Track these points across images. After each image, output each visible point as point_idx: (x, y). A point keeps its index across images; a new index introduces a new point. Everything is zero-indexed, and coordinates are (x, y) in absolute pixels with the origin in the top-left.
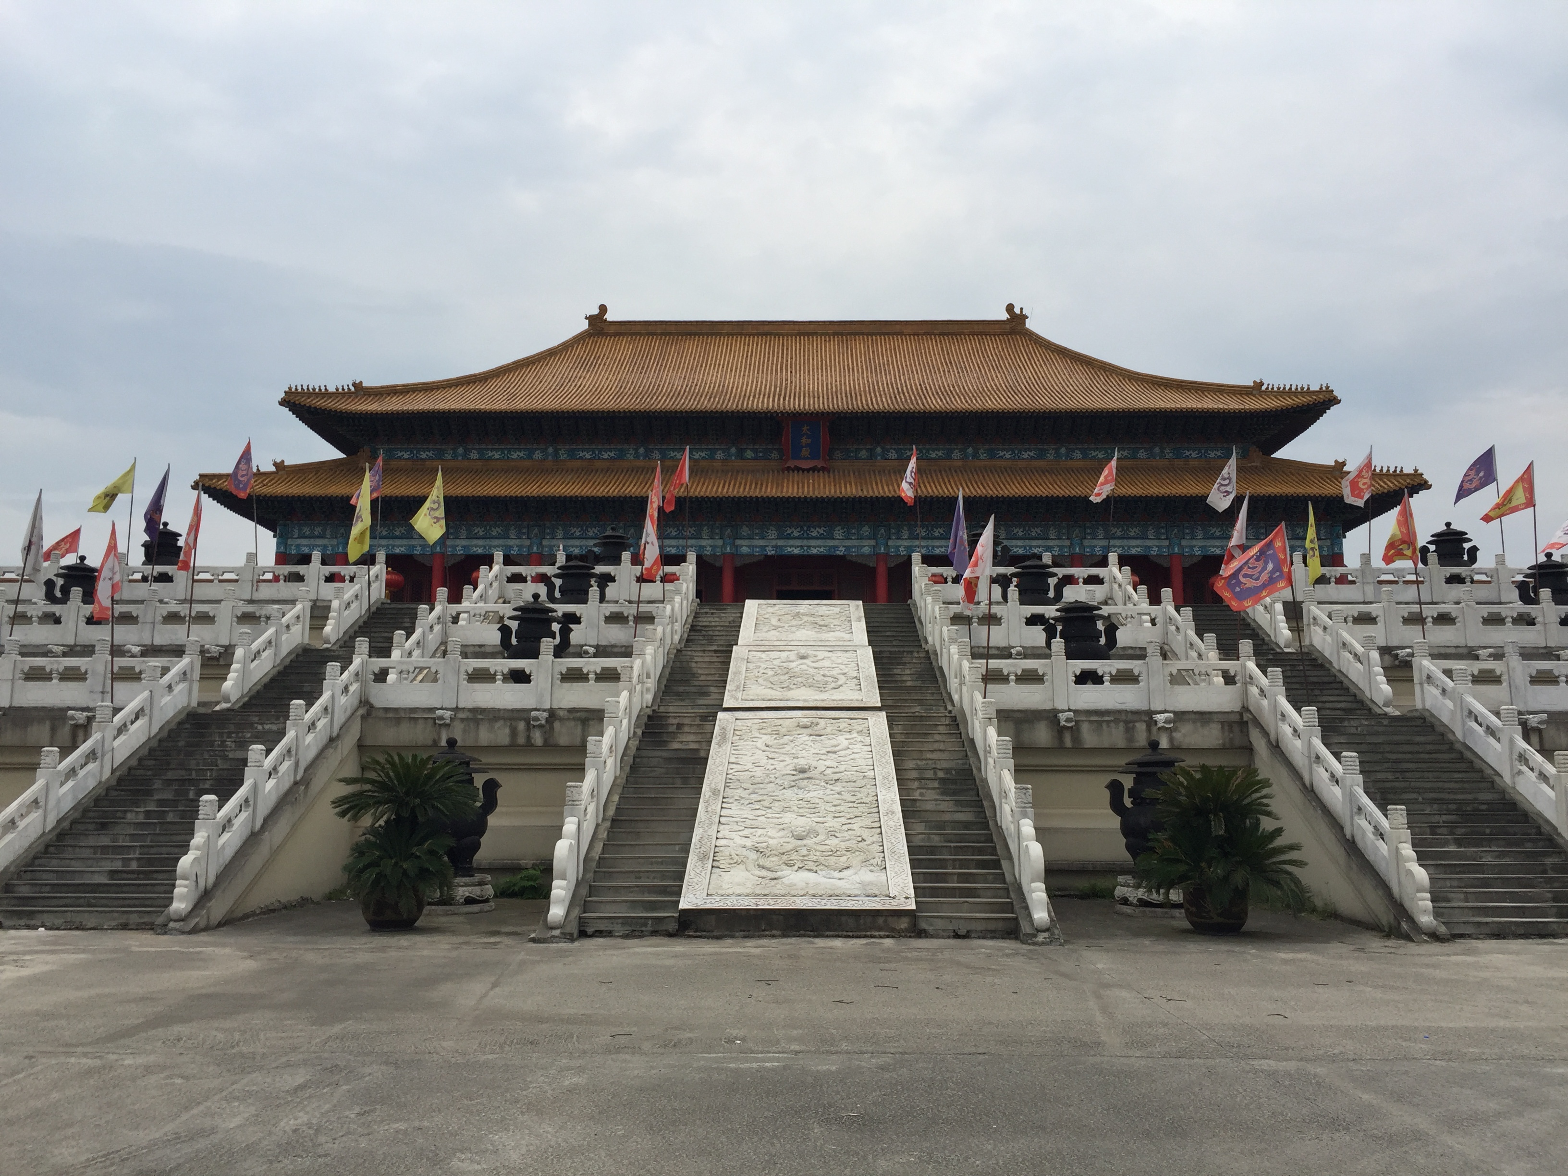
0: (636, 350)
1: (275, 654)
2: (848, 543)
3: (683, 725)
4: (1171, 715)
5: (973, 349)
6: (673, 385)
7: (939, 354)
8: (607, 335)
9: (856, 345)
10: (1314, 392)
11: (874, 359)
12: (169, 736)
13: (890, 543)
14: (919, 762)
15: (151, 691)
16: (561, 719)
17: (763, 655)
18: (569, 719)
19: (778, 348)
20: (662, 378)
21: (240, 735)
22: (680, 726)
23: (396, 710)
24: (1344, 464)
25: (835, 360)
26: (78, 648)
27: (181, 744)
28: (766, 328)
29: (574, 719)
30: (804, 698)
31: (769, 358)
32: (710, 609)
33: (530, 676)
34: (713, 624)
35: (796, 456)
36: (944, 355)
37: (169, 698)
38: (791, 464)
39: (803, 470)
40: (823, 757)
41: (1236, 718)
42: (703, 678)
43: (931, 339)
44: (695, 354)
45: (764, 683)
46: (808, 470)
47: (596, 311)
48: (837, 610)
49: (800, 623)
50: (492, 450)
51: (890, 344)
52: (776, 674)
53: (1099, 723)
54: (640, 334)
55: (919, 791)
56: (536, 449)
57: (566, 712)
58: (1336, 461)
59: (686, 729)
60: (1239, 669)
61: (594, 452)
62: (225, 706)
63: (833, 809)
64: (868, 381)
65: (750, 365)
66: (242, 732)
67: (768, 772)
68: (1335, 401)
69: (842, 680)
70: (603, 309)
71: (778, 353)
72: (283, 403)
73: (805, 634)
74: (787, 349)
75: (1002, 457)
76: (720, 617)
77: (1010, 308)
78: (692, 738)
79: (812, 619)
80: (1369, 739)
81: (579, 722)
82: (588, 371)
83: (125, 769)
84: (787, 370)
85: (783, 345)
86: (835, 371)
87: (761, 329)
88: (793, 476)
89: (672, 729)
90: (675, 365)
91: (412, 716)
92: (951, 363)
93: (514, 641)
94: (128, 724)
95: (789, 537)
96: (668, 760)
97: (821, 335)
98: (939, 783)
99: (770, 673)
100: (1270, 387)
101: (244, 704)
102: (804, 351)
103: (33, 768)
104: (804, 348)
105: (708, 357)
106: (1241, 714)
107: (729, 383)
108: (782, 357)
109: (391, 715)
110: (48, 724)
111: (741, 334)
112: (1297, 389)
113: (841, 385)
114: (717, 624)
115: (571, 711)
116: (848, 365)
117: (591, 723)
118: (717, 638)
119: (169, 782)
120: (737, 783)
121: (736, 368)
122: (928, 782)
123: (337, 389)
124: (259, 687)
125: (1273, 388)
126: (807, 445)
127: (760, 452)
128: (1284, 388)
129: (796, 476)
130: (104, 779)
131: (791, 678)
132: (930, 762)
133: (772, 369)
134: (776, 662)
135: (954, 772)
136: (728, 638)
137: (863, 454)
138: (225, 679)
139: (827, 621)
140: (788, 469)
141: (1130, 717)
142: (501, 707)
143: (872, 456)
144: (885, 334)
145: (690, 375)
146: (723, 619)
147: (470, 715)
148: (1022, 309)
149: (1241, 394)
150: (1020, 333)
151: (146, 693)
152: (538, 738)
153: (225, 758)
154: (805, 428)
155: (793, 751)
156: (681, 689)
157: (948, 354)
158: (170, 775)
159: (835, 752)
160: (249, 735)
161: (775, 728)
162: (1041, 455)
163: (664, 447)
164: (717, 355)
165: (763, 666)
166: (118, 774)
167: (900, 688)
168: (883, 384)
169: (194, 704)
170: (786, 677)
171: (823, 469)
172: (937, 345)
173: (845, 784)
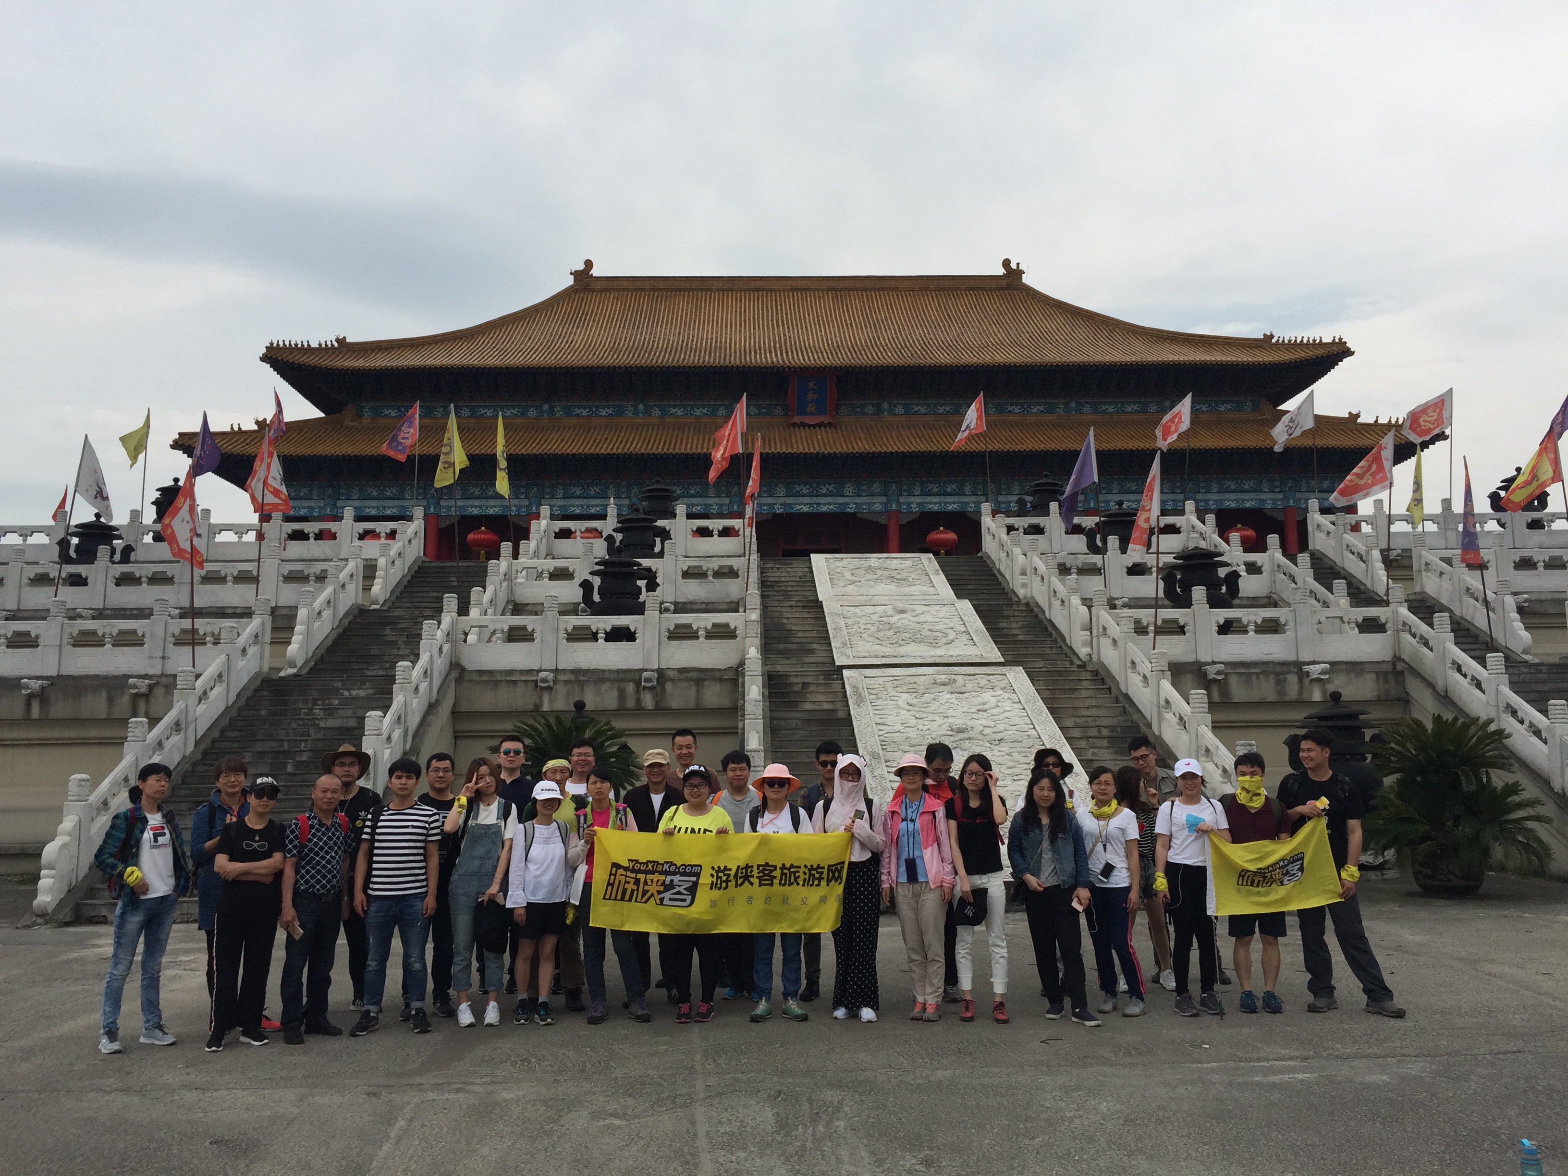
0: (625, 306)
1: (334, 615)
2: (859, 500)
3: (808, 683)
4: (1328, 665)
5: (970, 304)
6: (669, 341)
7: (937, 310)
8: (593, 291)
9: (850, 300)
10: (1326, 344)
11: (871, 314)
12: (246, 705)
13: (902, 500)
14: (1078, 720)
15: (228, 655)
16: (672, 680)
17: (857, 610)
18: (680, 680)
19: (772, 304)
20: (656, 334)
21: (327, 702)
22: (805, 685)
23: (491, 673)
24: (1358, 416)
25: (831, 316)
26: (108, 612)
27: (264, 712)
28: (758, 284)
29: (687, 680)
30: (919, 654)
31: (763, 314)
32: (775, 564)
33: (635, 633)
34: (783, 579)
35: (802, 412)
36: (942, 311)
37: (244, 662)
38: (797, 419)
39: (809, 426)
40: (974, 716)
41: (1389, 668)
42: (800, 634)
43: (927, 295)
44: (687, 310)
45: (870, 639)
46: (814, 426)
47: (581, 267)
48: (909, 563)
49: (876, 577)
50: (484, 407)
51: (886, 300)
52: (879, 630)
53: (1249, 675)
54: (628, 290)
55: (1091, 751)
56: (531, 407)
57: (676, 672)
58: (1350, 413)
59: (812, 688)
60: (1389, 615)
61: (591, 409)
62: (291, 671)
63: (1009, 771)
64: (868, 336)
65: (745, 320)
66: (329, 699)
67: (921, 733)
68: (1348, 353)
69: (952, 635)
70: (589, 264)
71: (772, 309)
72: (264, 359)
73: (884, 588)
74: (781, 305)
75: (1010, 411)
76: (788, 572)
77: (1006, 263)
78: (821, 698)
79: (887, 573)
80: (1534, 687)
81: (692, 683)
82: (578, 327)
83: (208, 741)
84: (783, 325)
85: (776, 301)
86: (833, 326)
87: (753, 284)
88: (800, 433)
89: (797, 688)
90: (667, 321)
91: (509, 678)
92: (950, 317)
93: (596, 598)
94: (208, 690)
95: (798, 495)
96: (809, 721)
97: (815, 290)
98: (1109, 743)
99: (874, 629)
100: (1281, 340)
101: (311, 669)
102: (799, 307)
103: (119, 742)
104: (798, 304)
105: (700, 312)
106: (1394, 663)
107: (726, 338)
108: (777, 313)
109: (485, 678)
110: (104, 694)
111: (732, 290)
112: (1308, 341)
113: (841, 340)
114: (787, 579)
115: (682, 670)
116: (846, 321)
117: (706, 683)
118: (793, 593)
119: (261, 755)
120: (893, 745)
121: (731, 324)
122: (1095, 740)
123: (320, 345)
124: (323, 651)
125: (1283, 341)
126: (812, 401)
127: (764, 408)
128: (1296, 341)
129: (803, 432)
130: (188, 754)
131: (899, 635)
132: (1089, 719)
133: (768, 326)
134: (875, 617)
135: (1119, 730)
136: (804, 593)
137: (870, 409)
138: (289, 643)
139: (904, 575)
140: (794, 425)
141: (1278, 669)
142: (604, 668)
143: (879, 411)
144: (879, 289)
145: (684, 330)
146: (792, 574)
147: (572, 677)
148: (1018, 264)
149: (1250, 347)
150: (1015, 289)
151: (223, 657)
152: (648, 701)
153: (318, 728)
154: (811, 384)
155: (941, 710)
156: (782, 646)
157: (946, 309)
158: (259, 747)
159: (985, 711)
160: (337, 702)
161: (911, 686)
162: (1051, 410)
163: (665, 403)
164: (709, 311)
165: (862, 621)
166: (202, 747)
167: (1015, 642)
168: (884, 339)
169: (266, 669)
170: (891, 632)
171: (830, 425)
172: (933, 301)
173: (1011, 745)
